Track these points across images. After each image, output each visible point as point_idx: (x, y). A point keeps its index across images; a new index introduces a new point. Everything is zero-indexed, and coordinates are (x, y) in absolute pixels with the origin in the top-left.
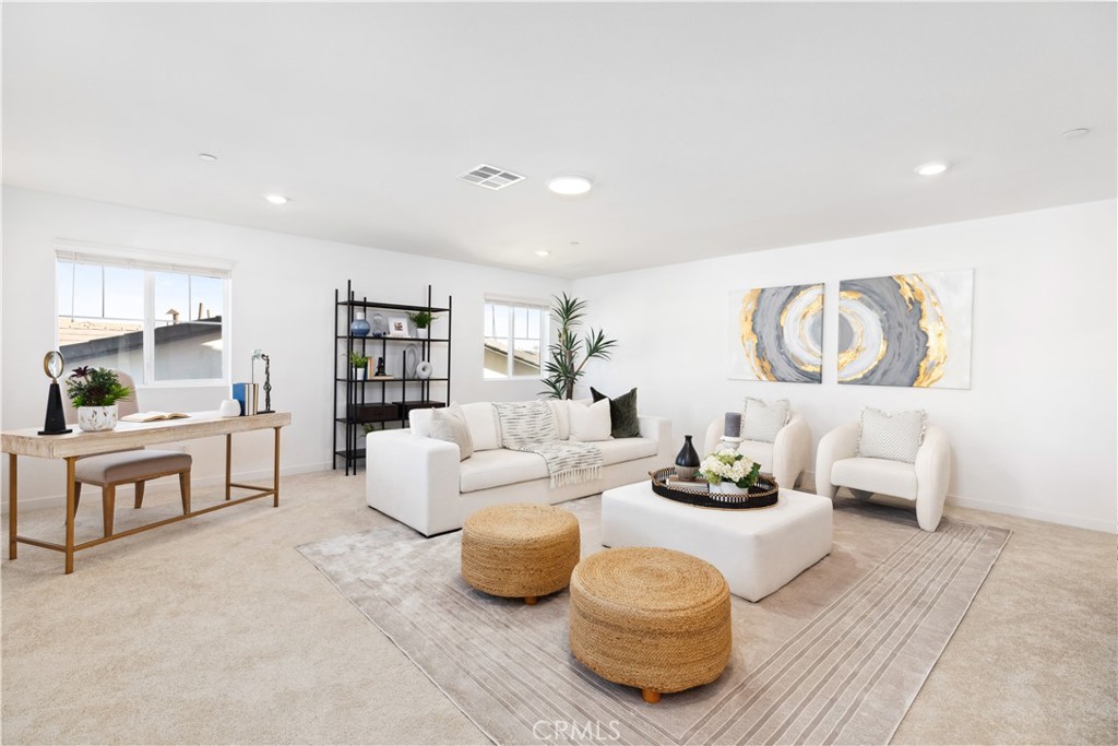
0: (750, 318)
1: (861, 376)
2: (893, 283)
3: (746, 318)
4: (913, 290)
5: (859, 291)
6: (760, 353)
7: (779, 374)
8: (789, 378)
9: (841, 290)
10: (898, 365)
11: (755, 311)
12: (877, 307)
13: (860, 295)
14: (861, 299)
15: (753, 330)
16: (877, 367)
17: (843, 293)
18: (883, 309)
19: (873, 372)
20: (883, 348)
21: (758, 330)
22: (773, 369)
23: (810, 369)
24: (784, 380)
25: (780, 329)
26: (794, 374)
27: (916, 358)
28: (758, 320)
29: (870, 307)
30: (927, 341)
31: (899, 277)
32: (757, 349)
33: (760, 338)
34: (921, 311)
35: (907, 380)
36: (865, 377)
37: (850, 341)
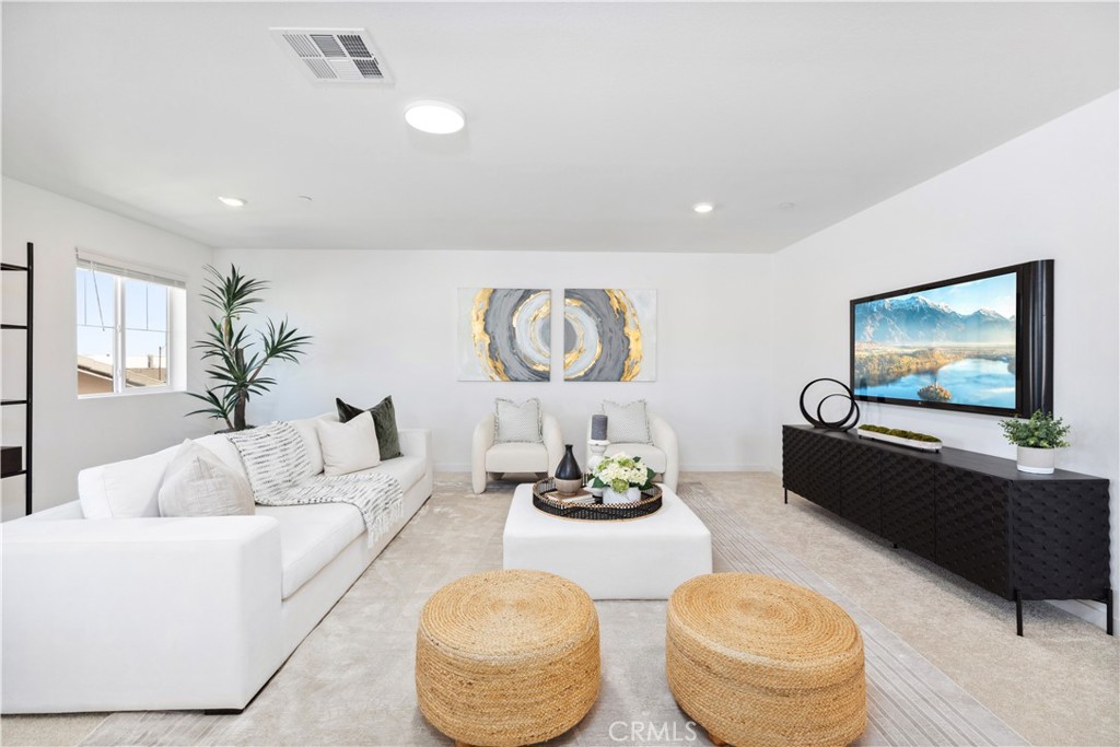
0: (482, 317)
1: (582, 374)
2: (605, 294)
3: (478, 318)
4: (619, 303)
5: (579, 299)
6: (493, 352)
7: (512, 373)
8: (522, 377)
9: (566, 297)
10: (610, 364)
11: (487, 311)
12: (594, 314)
13: (581, 303)
14: (581, 306)
15: (485, 330)
16: (594, 365)
17: (568, 300)
18: (599, 316)
19: (592, 370)
20: (599, 350)
21: (490, 330)
22: (506, 370)
23: (540, 368)
24: (517, 380)
25: (511, 329)
26: (526, 374)
27: (622, 358)
28: (490, 319)
29: (589, 314)
30: (629, 344)
31: (609, 291)
32: (490, 350)
33: (493, 338)
34: (624, 320)
35: (616, 376)
36: (586, 374)
37: (574, 343)
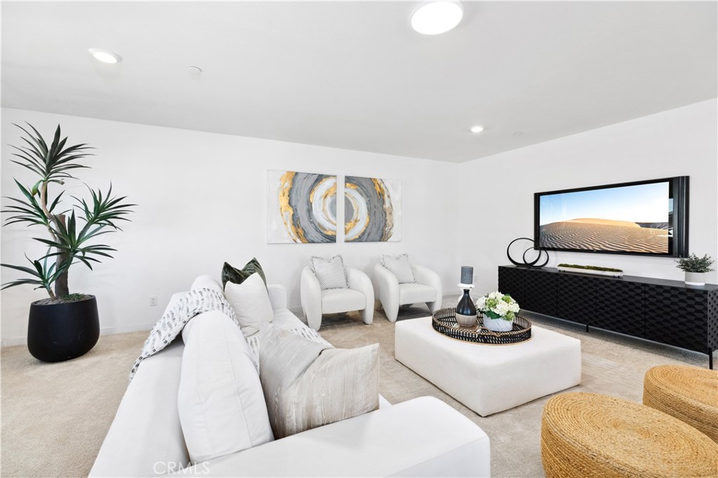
0: (287, 194)
1: (357, 237)
2: (372, 181)
3: (284, 194)
5: (356, 184)
6: (296, 222)
7: (309, 237)
8: (316, 240)
9: (346, 182)
11: (291, 189)
12: (365, 195)
13: (357, 187)
14: (357, 190)
15: (290, 203)
16: (365, 231)
17: (348, 184)
18: (368, 197)
19: (363, 234)
20: (368, 220)
21: (293, 204)
22: (305, 234)
23: (330, 233)
24: (313, 242)
25: (309, 204)
26: (320, 237)
27: (382, 225)
28: (293, 196)
29: (362, 195)
30: (386, 217)
31: (374, 179)
32: (293, 219)
33: (295, 210)
34: (383, 200)
35: (378, 238)
36: (360, 237)
